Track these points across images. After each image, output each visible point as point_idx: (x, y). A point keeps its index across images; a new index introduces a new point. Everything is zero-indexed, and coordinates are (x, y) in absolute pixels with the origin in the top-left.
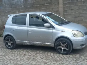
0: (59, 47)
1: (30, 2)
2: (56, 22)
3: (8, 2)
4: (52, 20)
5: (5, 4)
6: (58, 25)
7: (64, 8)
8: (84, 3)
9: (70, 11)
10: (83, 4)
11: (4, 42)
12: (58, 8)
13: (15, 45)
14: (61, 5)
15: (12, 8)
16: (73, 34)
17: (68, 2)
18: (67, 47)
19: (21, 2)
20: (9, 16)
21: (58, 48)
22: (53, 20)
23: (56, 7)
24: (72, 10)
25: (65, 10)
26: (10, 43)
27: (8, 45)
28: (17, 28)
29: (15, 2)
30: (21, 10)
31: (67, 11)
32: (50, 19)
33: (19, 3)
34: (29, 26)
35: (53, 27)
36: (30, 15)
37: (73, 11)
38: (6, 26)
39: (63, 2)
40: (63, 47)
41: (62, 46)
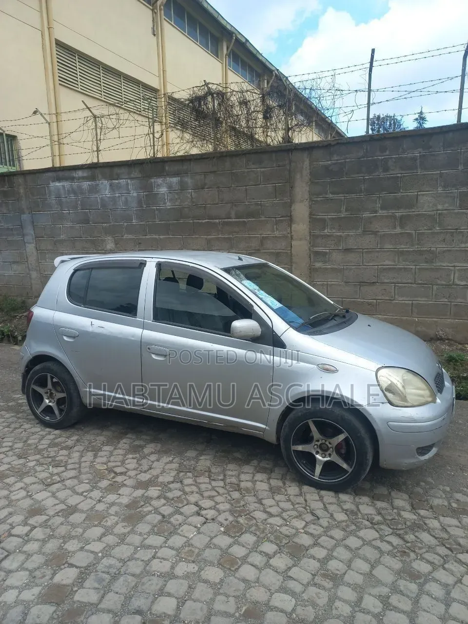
0: (300, 448)
1: (169, 205)
2: (292, 315)
3: (73, 197)
4: (270, 300)
5: (60, 203)
6: (300, 329)
7: (313, 238)
8: (402, 227)
9: (337, 257)
10: (398, 230)
11: (25, 389)
12: (285, 237)
13: (75, 410)
14: (301, 228)
15: (87, 221)
16: (384, 385)
17: (333, 215)
18: (343, 451)
19: (126, 202)
20: (57, 260)
21: (296, 452)
22: (277, 305)
23: (277, 233)
24: (348, 250)
25: (316, 249)
26: (51, 396)
27: (43, 407)
28: (90, 329)
29: (102, 199)
30: (125, 236)
31: (326, 253)
32: (263, 294)
33: (121, 205)
34: (150, 321)
35: (275, 341)
36: (159, 266)
37: (351, 257)
38: (39, 312)
39: (311, 214)
40: (324, 449)
41: (320, 447)
